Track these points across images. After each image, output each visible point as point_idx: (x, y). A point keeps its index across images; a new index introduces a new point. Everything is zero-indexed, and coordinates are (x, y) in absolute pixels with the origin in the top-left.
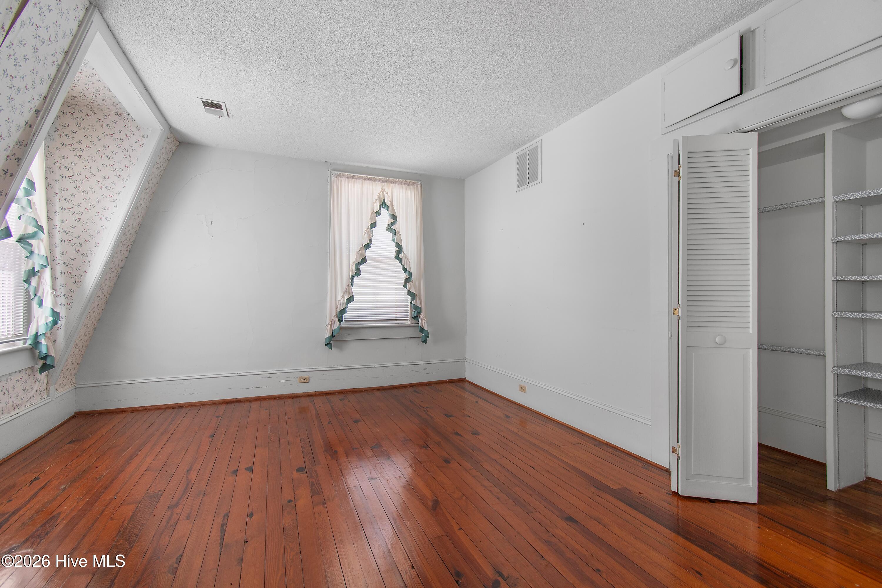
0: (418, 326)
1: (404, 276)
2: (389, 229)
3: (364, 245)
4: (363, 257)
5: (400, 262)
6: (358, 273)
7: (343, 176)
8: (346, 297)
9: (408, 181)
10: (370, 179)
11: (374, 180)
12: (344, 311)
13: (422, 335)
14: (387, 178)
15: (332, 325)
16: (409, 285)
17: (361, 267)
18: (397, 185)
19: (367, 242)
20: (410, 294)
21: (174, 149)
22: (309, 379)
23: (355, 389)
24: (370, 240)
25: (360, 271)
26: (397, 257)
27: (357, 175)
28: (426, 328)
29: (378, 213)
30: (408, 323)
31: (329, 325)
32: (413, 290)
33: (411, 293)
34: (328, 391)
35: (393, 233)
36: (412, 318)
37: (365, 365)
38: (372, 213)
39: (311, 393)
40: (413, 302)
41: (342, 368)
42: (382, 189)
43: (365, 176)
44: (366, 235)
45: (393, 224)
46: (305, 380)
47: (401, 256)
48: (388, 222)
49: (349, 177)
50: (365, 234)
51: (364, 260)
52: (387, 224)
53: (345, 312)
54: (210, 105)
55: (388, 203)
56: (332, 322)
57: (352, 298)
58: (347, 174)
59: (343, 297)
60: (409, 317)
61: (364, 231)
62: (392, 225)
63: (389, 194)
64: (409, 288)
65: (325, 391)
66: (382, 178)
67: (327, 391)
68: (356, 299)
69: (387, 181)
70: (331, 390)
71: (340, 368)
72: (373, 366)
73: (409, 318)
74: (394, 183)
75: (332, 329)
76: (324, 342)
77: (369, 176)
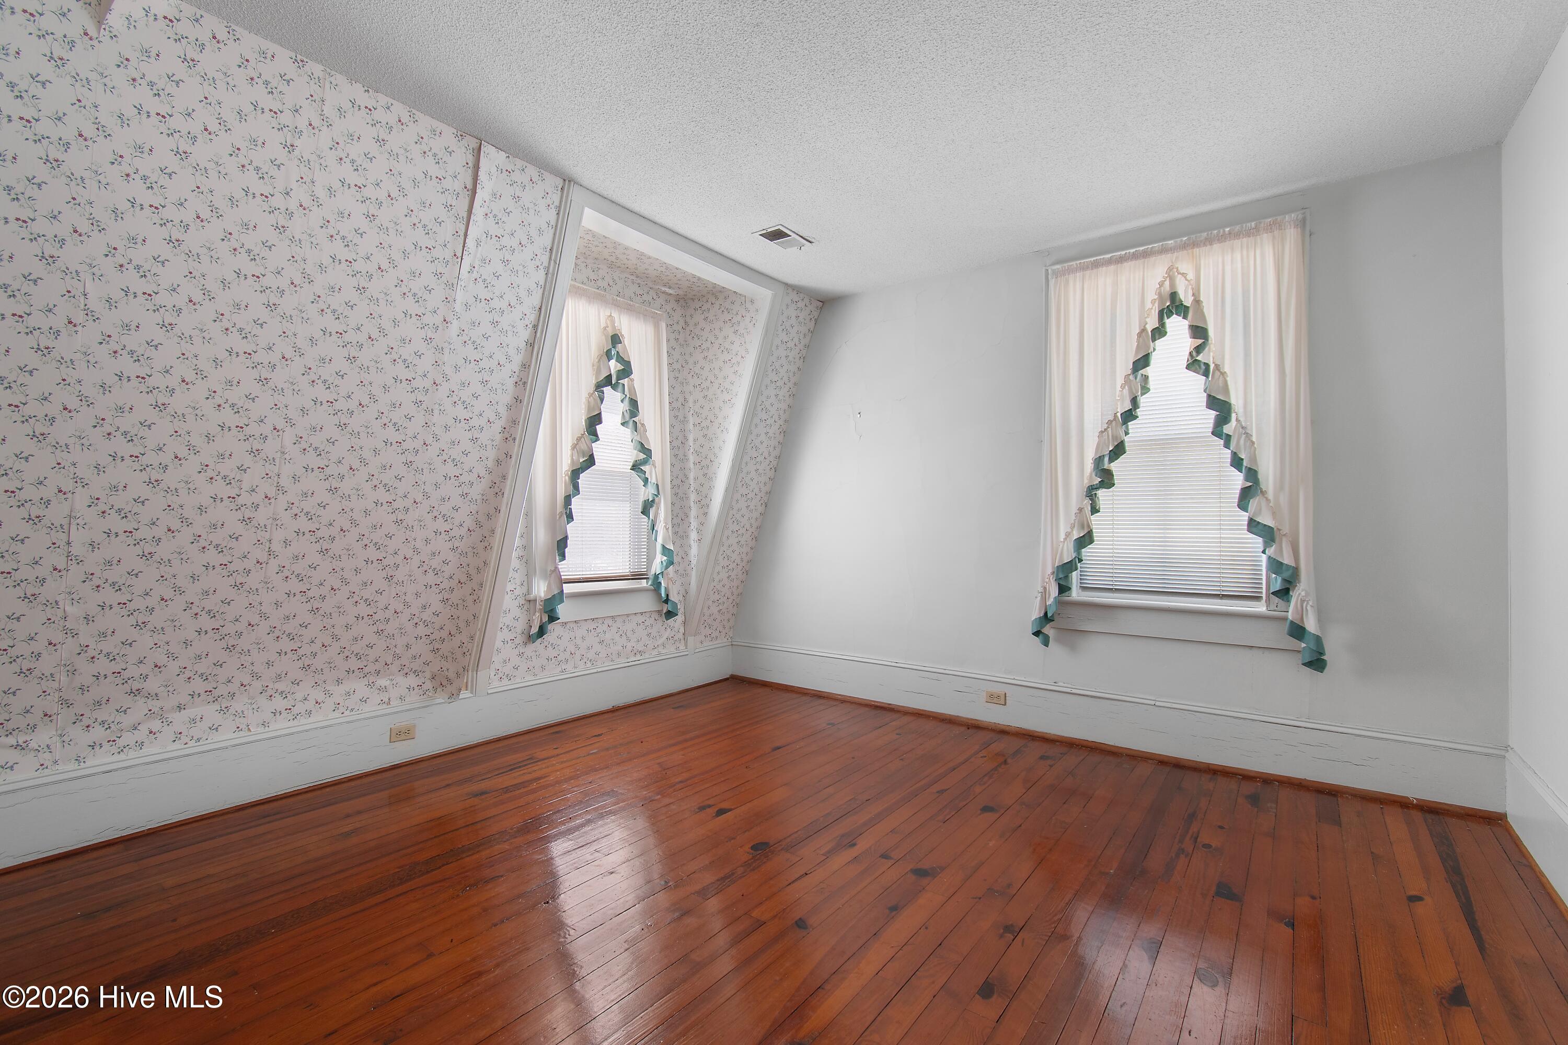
0: (1285, 619)
1: (1238, 480)
2: (1193, 364)
3: (1119, 415)
4: (1116, 444)
5: (1227, 445)
6: (1106, 479)
7: (1071, 271)
8: (1076, 535)
9: (1249, 224)
10: (1135, 257)
11: (1145, 255)
12: (1072, 565)
13: (1303, 645)
14: (1184, 237)
15: (1045, 593)
16: (1253, 504)
17: (1114, 467)
18: (1216, 246)
19: (1128, 406)
20: (1254, 530)
21: (816, 314)
22: (1005, 700)
23: (1104, 746)
24: (1134, 402)
25: (1113, 475)
26: (1217, 432)
27: (1102, 257)
28: (1311, 625)
29: (1159, 332)
30: (1260, 608)
31: (1040, 595)
32: (1266, 519)
33: (1260, 527)
34: (1044, 733)
35: (1202, 372)
36: (1272, 593)
37: (1131, 695)
38: (1140, 335)
39: (1007, 729)
40: (1268, 551)
41: (1074, 691)
42: (1170, 269)
43: (1123, 253)
44: (1126, 391)
45: (1199, 349)
46: (998, 699)
47: (1228, 429)
48: (1190, 348)
49: (1084, 268)
50: (1124, 387)
51: (1118, 450)
52: (1188, 353)
53: (1074, 568)
54: (776, 235)
55: (1188, 301)
56: (1045, 588)
57: (1087, 537)
58: (1078, 262)
59: (1068, 535)
60: (1264, 591)
61: (1120, 381)
62: (1198, 353)
63: (1191, 276)
64: (1254, 513)
65: (1037, 732)
66: (1170, 242)
67: (1040, 732)
68: (1098, 541)
69: (1184, 247)
70: (1050, 734)
71: (1068, 690)
72: (1153, 703)
73: (1264, 595)
74: (1205, 245)
75: (1046, 603)
76: (1030, 629)
77: (1132, 251)
